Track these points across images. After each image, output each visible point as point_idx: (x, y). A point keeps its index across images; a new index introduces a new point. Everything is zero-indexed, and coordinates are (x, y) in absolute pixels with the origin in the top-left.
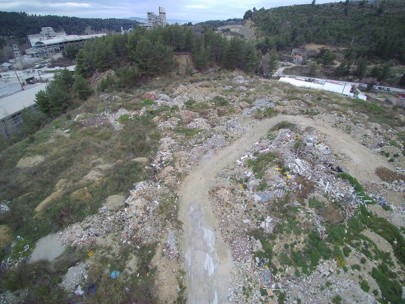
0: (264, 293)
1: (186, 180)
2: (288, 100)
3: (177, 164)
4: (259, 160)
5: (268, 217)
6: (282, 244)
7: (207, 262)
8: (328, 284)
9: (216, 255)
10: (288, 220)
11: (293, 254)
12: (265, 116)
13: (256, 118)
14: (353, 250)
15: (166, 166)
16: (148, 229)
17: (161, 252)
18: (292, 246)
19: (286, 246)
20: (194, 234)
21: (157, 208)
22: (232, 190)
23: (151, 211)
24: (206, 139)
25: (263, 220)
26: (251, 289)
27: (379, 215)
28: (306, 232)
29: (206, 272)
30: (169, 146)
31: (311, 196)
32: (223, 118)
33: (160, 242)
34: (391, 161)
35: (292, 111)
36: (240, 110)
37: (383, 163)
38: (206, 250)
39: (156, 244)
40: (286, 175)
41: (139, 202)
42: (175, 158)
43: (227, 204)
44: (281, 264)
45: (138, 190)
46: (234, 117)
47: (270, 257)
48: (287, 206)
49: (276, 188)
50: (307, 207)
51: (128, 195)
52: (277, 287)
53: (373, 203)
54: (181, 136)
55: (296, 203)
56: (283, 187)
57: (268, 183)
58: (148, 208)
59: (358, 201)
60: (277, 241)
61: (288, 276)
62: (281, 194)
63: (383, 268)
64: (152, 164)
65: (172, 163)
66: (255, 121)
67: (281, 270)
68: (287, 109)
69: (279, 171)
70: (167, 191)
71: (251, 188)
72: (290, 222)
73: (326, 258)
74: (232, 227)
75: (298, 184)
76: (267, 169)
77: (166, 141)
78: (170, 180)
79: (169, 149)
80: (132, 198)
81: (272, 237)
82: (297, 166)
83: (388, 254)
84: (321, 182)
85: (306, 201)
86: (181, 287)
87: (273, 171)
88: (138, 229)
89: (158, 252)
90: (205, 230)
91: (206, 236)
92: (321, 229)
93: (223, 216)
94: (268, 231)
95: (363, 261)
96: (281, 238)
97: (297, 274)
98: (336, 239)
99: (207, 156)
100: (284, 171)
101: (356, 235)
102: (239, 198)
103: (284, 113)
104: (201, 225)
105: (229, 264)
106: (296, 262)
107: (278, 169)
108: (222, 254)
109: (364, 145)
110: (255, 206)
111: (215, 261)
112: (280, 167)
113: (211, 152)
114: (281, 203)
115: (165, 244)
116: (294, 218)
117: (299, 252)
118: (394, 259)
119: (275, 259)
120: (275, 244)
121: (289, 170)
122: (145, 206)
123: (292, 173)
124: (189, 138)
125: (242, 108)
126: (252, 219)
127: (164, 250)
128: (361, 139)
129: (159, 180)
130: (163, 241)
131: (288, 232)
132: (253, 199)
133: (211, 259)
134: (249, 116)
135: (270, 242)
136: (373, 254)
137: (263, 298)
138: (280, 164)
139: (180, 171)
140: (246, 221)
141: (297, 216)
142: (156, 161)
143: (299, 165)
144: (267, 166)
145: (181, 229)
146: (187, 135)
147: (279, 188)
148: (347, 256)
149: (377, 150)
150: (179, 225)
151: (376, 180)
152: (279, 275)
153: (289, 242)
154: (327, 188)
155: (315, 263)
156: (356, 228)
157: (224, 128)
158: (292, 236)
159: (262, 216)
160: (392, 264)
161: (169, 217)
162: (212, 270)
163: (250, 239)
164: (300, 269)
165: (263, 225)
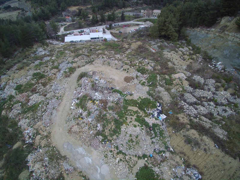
0: (111, 151)
1: (52, 136)
2: (77, 58)
3: (40, 132)
4: (81, 102)
5: (98, 124)
6: (108, 131)
7: (87, 160)
8: (126, 133)
9: (88, 154)
10: (105, 121)
11: (113, 131)
12: (71, 74)
13: (66, 77)
14: (128, 117)
15: (35, 137)
16: (52, 172)
17: (66, 174)
18: (111, 129)
19: (109, 130)
20: (74, 155)
21: (49, 161)
22: (78, 124)
23: (47, 164)
24: (46, 106)
25: (97, 127)
26: (107, 155)
27: (130, 99)
28: (112, 121)
29: (89, 163)
30: (28, 125)
31: (108, 106)
32: (48, 87)
33: (62, 171)
34: (128, 72)
35: (82, 64)
36: (55, 76)
37: (125, 74)
38: (83, 156)
39: (61, 173)
40: (95, 103)
41: (37, 166)
42: (37, 129)
43: (79, 132)
44: (111, 137)
45: (31, 161)
46: (54, 83)
47: (107, 138)
48: (102, 116)
49: (94, 111)
50: (109, 111)
51: (28, 168)
52: (114, 146)
53: (127, 95)
54: (30, 114)
55: (105, 112)
56: (97, 109)
57: (91, 111)
58: (44, 164)
59: (122, 98)
60: (106, 131)
61: (115, 139)
62: (97, 112)
63: (138, 116)
64: (26, 142)
65: (38, 133)
66: (66, 79)
67: (112, 139)
68: (79, 63)
69: (92, 102)
70: (47, 149)
71: (85, 117)
72: (106, 121)
73: (122, 125)
74: (87, 139)
75: (101, 104)
76: (86, 104)
77: (23, 123)
78: (43, 143)
79: (29, 126)
80: (32, 167)
81: (103, 131)
82: (97, 97)
83: (137, 110)
84: (109, 98)
85: (107, 109)
86: (84, 177)
87: (89, 104)
88: (48, 176)
89: (65, 175)
90: (78, 150)
91: (79, 151)
92: (116, 116)
93: (81, 138)
94: (101, 130)
95: (131, 119)
96: (106, 129)
97: (117, 136)
98: (122, 117)
99: (54, 115)
100: (93, 101)
101: (126, 111)
102: (83, 125)
103: (79, 67)
104: (74, 149)
105: (95, 153)
106: (115, 133)
107: (91, 102)
108: (90, 152)
109: (117, 69)
110: (91, 124)
111: (89, 157)
112: (91, 100)
113: (54, 111)
114: (100, 116)
115: (65, 170)
116: (107, 119)
117: (114, 129)
118: (139, 111)
119: (108, 137)
120: (106, 132)
121: (95, 100)
122: (42, 165)
123: (97, 100)
124: (36, 112)
125: (55, 74)
126: (93, 129)
127: (67, 172)
128: (115, 66)
129: (37, 147)
130: (63, 170)
131: (108, 125)
132: (89, 121)
133: (87, 157)
134: (62, 78)
135: (104, 133)
136: (133, 114)
137: (112, 153)
138: (91, 99)
139: (45, 134)
140: (91, 133)
141: (107, 117)
142: (27, 139)
143: (98, 95)
144: (86, 103)
145: (67, 158)
146: (33, 111)
147: (96, 110)
148: (127, 120)
149: (121, 69)
150: (65, 158)
151: (125, 84)
152: (113, 141)
153: (110, 128)
154: (111, 99)
155: (120, 129)
156: (125, 108)
157: (53, 93)
158: (109, 125)
159: (96, 125)
160: (139, 113)
161: (58, 159)
162: (90, 161)
163: (97, 137)
164: (117, 134)
165: (98, 129)
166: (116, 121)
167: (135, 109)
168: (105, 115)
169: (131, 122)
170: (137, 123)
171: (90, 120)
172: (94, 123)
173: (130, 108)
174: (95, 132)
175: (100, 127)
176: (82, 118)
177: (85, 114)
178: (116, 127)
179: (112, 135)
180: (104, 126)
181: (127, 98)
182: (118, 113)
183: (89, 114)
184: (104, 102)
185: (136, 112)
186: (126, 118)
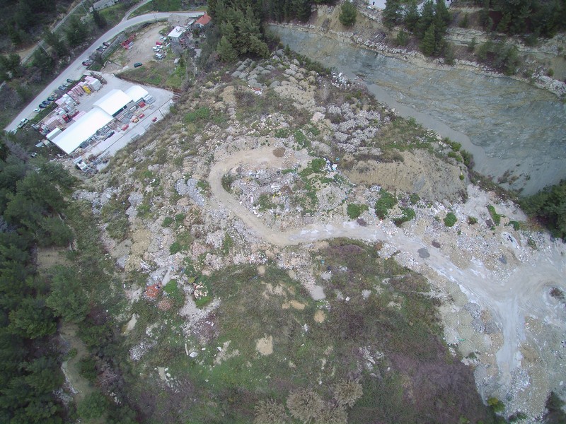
1: (274, 243)
3: (264, 248)
5: (297, 208)
6: (308, 206)
7: (314, 233)
8: (322, 196)
9: (311, 229)
10: (300, 201)
11: (312, 203)
13: (209, 197)
16: (304, 255)
17: (312, 249)
20: (304, 238)
22: (282, 220)
24: (238, 233)
26: (322, 219)
27: (302, 170)
28: (306, 197)
29: (317, 233)
31: (291, 189)
32: (208, 220)
33: (308, 250)
38: (310, 233)
40: (278, 195)
43: (290, 223)
47: (312, 211)
48: (295, 199)
49: (285, 201)
50: (296, 192)
52: (321, 211)
53: (297, 169)
55: (294, 195)
56: (285, 198)
57: (281, 203)
59: (296, 174)
61: (318, 207)
63: (320, 179)
65: (263, 251)
69: (275, 197)
71: (281, 212)
73: (315, 194)
74: (301, 223)
75: (284, 191)
76: (271, 202)
78: (276, 251)
81: (305, 209)
82: (275, 188)
84: (286, 182)
85: (293, 192)
86: (323, 241)
87: (274, 200)
90: (302, 233)
91: (304, 233)
92: (306, 191)
94: (302, 210)
95: (318, 184)
98: (310, 188)
100: (275, 195)
101: (309, 181)
105: (315, 225)
106: (314, 203)
112: (273, 196)
114: (292, 201)
115: (309, 248)
116: (300, 198)
117: (312, 201)
120: (307, 208)
121: (276, 192)
123: (278, 192)
126: (297, 214)
129: (276, 256)
131: (305, 202)
133: (313, 231)
134: (206, 201)
136: (316, 180)
137: (324, 216)
138: (271, 195)
140: (298, 217)
145: (302, 243)
150: (300, 244)
151: (282, 160)
152: (317, 210)
153: (308, 203)
154: (288, 181)
155: (316, 197)
156: (306, 180)
159: (296, 210)
160: (319, 176)
161: (297, 248)
162: (317, 231)
163: (305, 216)
164: (317, 203)
166: (309, 194)
167: (313, 175)
168: (297, 197)
169: (320, 187)
170: (325, 184)
171: (287, 210)
172: (292, 210)
173: (309, 177)
174: (300, 214)
175: (299, 209)
176: (279, 215)
177: (278, 210)
178: (312, 198)
179: (313, 207)
180: (302, 206)
181: (299, 171)
182: (305, 188)
183: (282, 207)
184: (285, 188)
185: (316, 177)
186: (314, 186)
